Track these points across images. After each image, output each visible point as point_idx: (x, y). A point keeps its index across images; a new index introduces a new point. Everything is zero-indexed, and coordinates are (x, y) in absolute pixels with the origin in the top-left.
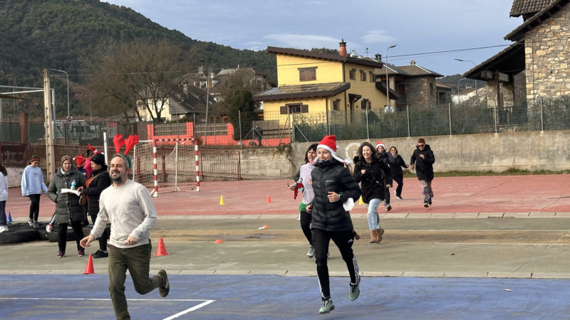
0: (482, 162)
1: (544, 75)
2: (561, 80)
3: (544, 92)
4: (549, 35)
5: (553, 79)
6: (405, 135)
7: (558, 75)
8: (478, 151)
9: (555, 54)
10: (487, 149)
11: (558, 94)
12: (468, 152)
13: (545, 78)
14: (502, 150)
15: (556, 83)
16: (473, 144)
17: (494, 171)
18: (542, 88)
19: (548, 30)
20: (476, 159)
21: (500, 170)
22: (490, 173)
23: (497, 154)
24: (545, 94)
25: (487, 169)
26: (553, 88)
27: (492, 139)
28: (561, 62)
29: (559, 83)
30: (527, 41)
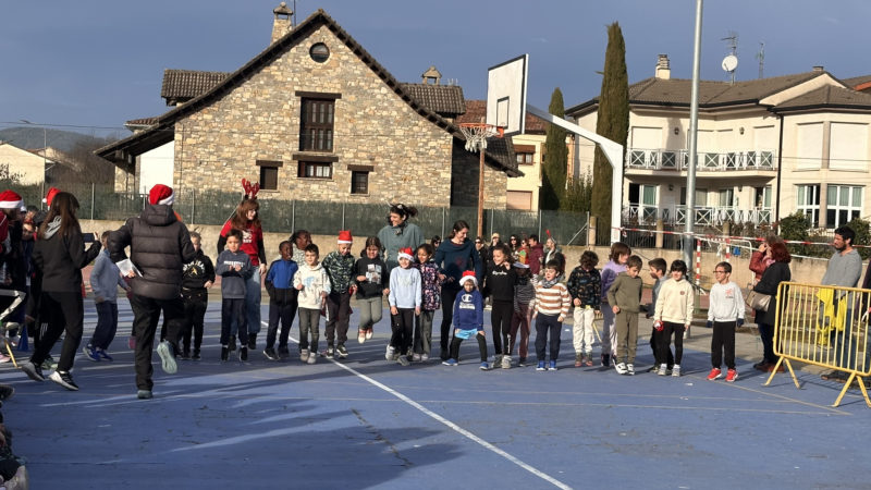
2: (210, 173)
3: (191, 182)
4: (202, 123)
5: (201, 170)
7: (207, 168)
9: (205, 144)
11: (205, 187)
13: (194, 168)
15: (204, 175)
18: (190, 178)
19: (200, 118)
24: (192, 186)
26: (201, 179)
28: (210, 153)
29: (207, 175)
30: (178, 127)
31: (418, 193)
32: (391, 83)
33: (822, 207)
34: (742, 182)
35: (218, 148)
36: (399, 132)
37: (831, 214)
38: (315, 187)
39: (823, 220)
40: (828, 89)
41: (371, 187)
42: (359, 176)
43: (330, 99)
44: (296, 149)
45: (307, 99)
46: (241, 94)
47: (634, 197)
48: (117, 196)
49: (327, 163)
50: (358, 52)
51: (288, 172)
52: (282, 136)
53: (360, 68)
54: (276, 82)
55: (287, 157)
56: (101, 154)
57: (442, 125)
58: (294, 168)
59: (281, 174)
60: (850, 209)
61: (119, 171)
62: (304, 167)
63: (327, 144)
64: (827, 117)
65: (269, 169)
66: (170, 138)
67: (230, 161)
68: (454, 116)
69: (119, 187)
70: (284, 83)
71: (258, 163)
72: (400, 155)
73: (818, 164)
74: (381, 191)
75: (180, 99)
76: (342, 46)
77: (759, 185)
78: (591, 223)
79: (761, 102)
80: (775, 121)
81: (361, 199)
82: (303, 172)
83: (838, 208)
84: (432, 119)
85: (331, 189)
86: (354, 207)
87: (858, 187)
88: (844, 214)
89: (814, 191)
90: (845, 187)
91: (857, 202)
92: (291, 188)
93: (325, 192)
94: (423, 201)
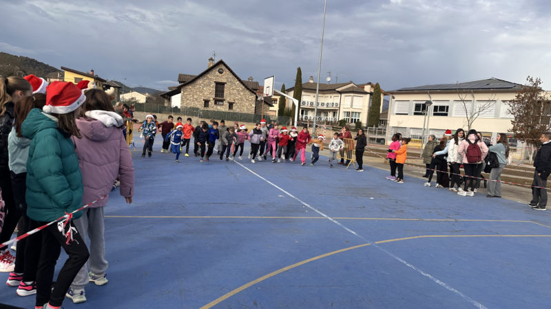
1: (186, 100)
4: (189, 89)
6: (143, 111)
9: (189, 94)
11: (189, 106)
19: (188, 87)
28: (191, 97)
29: (190, 103)
30: (182, 90)
31: (246, 110)
32: (240, 80)
33: (350, 118)
34: (330, 110)
35: (193, 96)
36: (242, 94)
37: (352, 119)
38: (219, 107)
39: (350, 121)
40: (353, 87)
41: (234, 108)
42: (231, 105)
43: (223, 84)
44: (214, 97)
45: (217, 84)
46: (200, 81)
47: (302, 114)
48: (165, 107)
49: (222, 101)
50: (231, 72)
51: (212, 103)
52: (210, 93)
53: (232, 76)
54: (209, 79)
55: (211, 99)
56: (161, 96)
57: (253, 92)
58: (213, 102)
59: (210, 103)
60: (357, 118)
61: (166, 101)
62: (216, 102)
63: (222, 96)
64: (352, 94)
65: (206, 102)
66: (180, 92)
67: (196, 99)
68: (256, 90)
69: (166, 105)
70: (211, 79)
71: (204, 100)
72: (242, 100)
73: (349, 107)
74: (236, 109)
75: (183, 82)
76: (227, 70)
77: (334, 112)
78: (291, 120)
79: (337, 90)
80: (339, 95)
81: (231, 111)
82: (215, 103)
83: (354, 118)
84: (250, 91)
85: (223, 108)
86: (229, 113)
87: (359, 113)
88: (355, 120)
89: (348, 113)
90: (356, 113)
91: (359, 116)
92: (213, 107)
93: (221, 109)
94: (247, 112)
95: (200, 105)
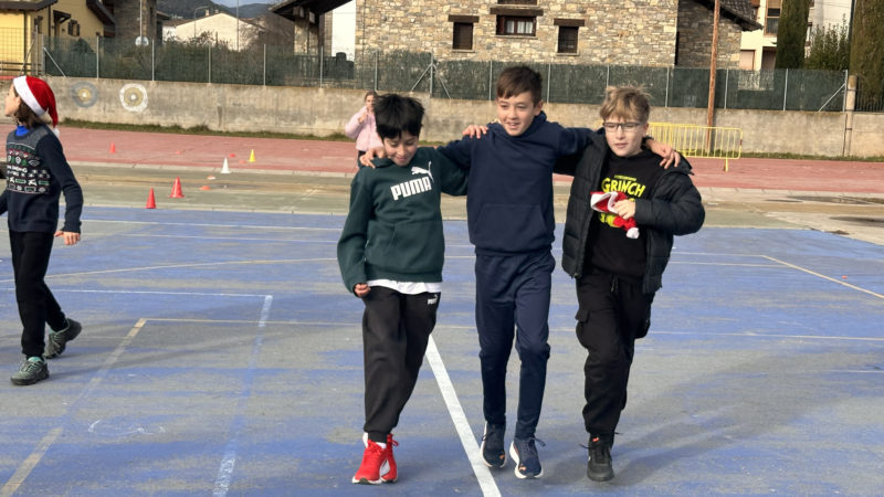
0: (302, 123)
1: (377, 22)
2: (396, 31)
3: (375, 42)
5: (387, 28)
6: (204, 80)
7: (393, 25)
8: (297, 109)
10: (309, 107)
11: (391, 47)
12: (285, 108)
13: (377, 25)
14: (326, 110)
15: (390, 33)
16: (291, 99)
17: (315, 134)
18: (373, 37)
20: (294, 119)
21: (322, 134)
22: (311, 137)
23: (320, 115)
24: (376, 45)
25: (307, 132)
26: (387, 39)
27: (316, 96)
28: (397, 8)
29: (392, 33)
31: (636, 51)
35: (406, 2)
38: (515, 46)
41: (582, 44)
42: (568, 33)
49: (529, 17)
51: (485, 29)
55: (483, 11)
58: (491, 24)
59: (477, 31)
61: (299, 32)
62: (504, 22)
65: (463, 28)
67: (419, 17)
69: (298, 49)
71: (451, 18)
74: (590, 49)
78: (849, 84)
81: (569, 59)
82: (501, 30)
85: (537, 48)
86: (562, 67)
92: (489, 47)
93: (528, 51)
94: (642, 61)
95: (435, 41)
